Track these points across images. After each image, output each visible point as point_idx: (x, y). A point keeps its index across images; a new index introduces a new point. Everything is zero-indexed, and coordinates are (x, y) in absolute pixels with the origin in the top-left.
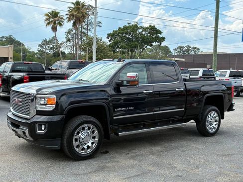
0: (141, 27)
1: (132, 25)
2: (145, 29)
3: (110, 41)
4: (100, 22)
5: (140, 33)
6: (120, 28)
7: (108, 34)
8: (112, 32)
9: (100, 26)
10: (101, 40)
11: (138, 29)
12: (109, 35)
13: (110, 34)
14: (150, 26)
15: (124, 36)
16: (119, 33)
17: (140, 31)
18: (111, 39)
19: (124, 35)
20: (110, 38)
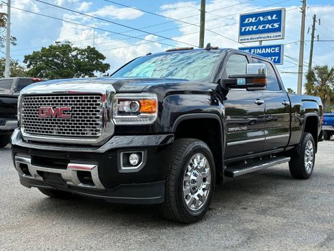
0: (76, 49)
1: (63, 45)
2: (81, 52)
3: (29, 66)
4: (14, 38)
5: (73, 56)
6: (43, 49)
7: (25, 57)
8: (31, 54)
9: (15, 44)
10: (17, 64)
11: (71, 50)
12: (27, 58)
13: (30, 56)
14: (89, 47)
15: (51, 61)
16: (43, 55)
17: (74, 53)
18: (31, 64)
19: (50, 59)
20: (28, 63)
